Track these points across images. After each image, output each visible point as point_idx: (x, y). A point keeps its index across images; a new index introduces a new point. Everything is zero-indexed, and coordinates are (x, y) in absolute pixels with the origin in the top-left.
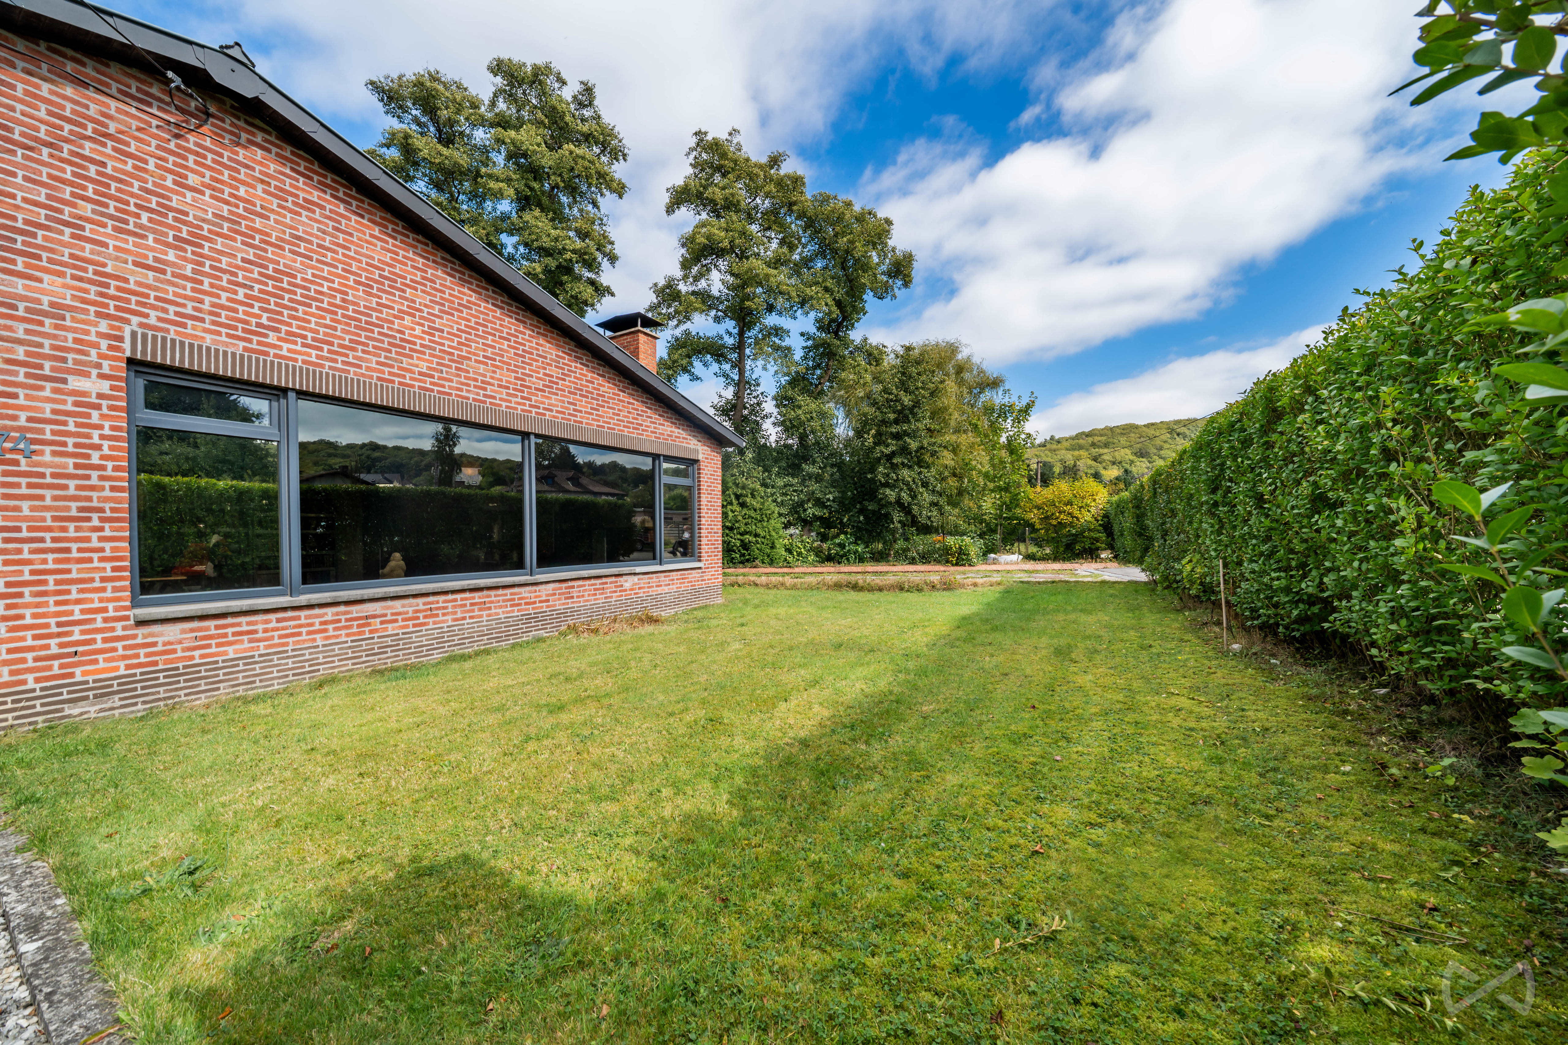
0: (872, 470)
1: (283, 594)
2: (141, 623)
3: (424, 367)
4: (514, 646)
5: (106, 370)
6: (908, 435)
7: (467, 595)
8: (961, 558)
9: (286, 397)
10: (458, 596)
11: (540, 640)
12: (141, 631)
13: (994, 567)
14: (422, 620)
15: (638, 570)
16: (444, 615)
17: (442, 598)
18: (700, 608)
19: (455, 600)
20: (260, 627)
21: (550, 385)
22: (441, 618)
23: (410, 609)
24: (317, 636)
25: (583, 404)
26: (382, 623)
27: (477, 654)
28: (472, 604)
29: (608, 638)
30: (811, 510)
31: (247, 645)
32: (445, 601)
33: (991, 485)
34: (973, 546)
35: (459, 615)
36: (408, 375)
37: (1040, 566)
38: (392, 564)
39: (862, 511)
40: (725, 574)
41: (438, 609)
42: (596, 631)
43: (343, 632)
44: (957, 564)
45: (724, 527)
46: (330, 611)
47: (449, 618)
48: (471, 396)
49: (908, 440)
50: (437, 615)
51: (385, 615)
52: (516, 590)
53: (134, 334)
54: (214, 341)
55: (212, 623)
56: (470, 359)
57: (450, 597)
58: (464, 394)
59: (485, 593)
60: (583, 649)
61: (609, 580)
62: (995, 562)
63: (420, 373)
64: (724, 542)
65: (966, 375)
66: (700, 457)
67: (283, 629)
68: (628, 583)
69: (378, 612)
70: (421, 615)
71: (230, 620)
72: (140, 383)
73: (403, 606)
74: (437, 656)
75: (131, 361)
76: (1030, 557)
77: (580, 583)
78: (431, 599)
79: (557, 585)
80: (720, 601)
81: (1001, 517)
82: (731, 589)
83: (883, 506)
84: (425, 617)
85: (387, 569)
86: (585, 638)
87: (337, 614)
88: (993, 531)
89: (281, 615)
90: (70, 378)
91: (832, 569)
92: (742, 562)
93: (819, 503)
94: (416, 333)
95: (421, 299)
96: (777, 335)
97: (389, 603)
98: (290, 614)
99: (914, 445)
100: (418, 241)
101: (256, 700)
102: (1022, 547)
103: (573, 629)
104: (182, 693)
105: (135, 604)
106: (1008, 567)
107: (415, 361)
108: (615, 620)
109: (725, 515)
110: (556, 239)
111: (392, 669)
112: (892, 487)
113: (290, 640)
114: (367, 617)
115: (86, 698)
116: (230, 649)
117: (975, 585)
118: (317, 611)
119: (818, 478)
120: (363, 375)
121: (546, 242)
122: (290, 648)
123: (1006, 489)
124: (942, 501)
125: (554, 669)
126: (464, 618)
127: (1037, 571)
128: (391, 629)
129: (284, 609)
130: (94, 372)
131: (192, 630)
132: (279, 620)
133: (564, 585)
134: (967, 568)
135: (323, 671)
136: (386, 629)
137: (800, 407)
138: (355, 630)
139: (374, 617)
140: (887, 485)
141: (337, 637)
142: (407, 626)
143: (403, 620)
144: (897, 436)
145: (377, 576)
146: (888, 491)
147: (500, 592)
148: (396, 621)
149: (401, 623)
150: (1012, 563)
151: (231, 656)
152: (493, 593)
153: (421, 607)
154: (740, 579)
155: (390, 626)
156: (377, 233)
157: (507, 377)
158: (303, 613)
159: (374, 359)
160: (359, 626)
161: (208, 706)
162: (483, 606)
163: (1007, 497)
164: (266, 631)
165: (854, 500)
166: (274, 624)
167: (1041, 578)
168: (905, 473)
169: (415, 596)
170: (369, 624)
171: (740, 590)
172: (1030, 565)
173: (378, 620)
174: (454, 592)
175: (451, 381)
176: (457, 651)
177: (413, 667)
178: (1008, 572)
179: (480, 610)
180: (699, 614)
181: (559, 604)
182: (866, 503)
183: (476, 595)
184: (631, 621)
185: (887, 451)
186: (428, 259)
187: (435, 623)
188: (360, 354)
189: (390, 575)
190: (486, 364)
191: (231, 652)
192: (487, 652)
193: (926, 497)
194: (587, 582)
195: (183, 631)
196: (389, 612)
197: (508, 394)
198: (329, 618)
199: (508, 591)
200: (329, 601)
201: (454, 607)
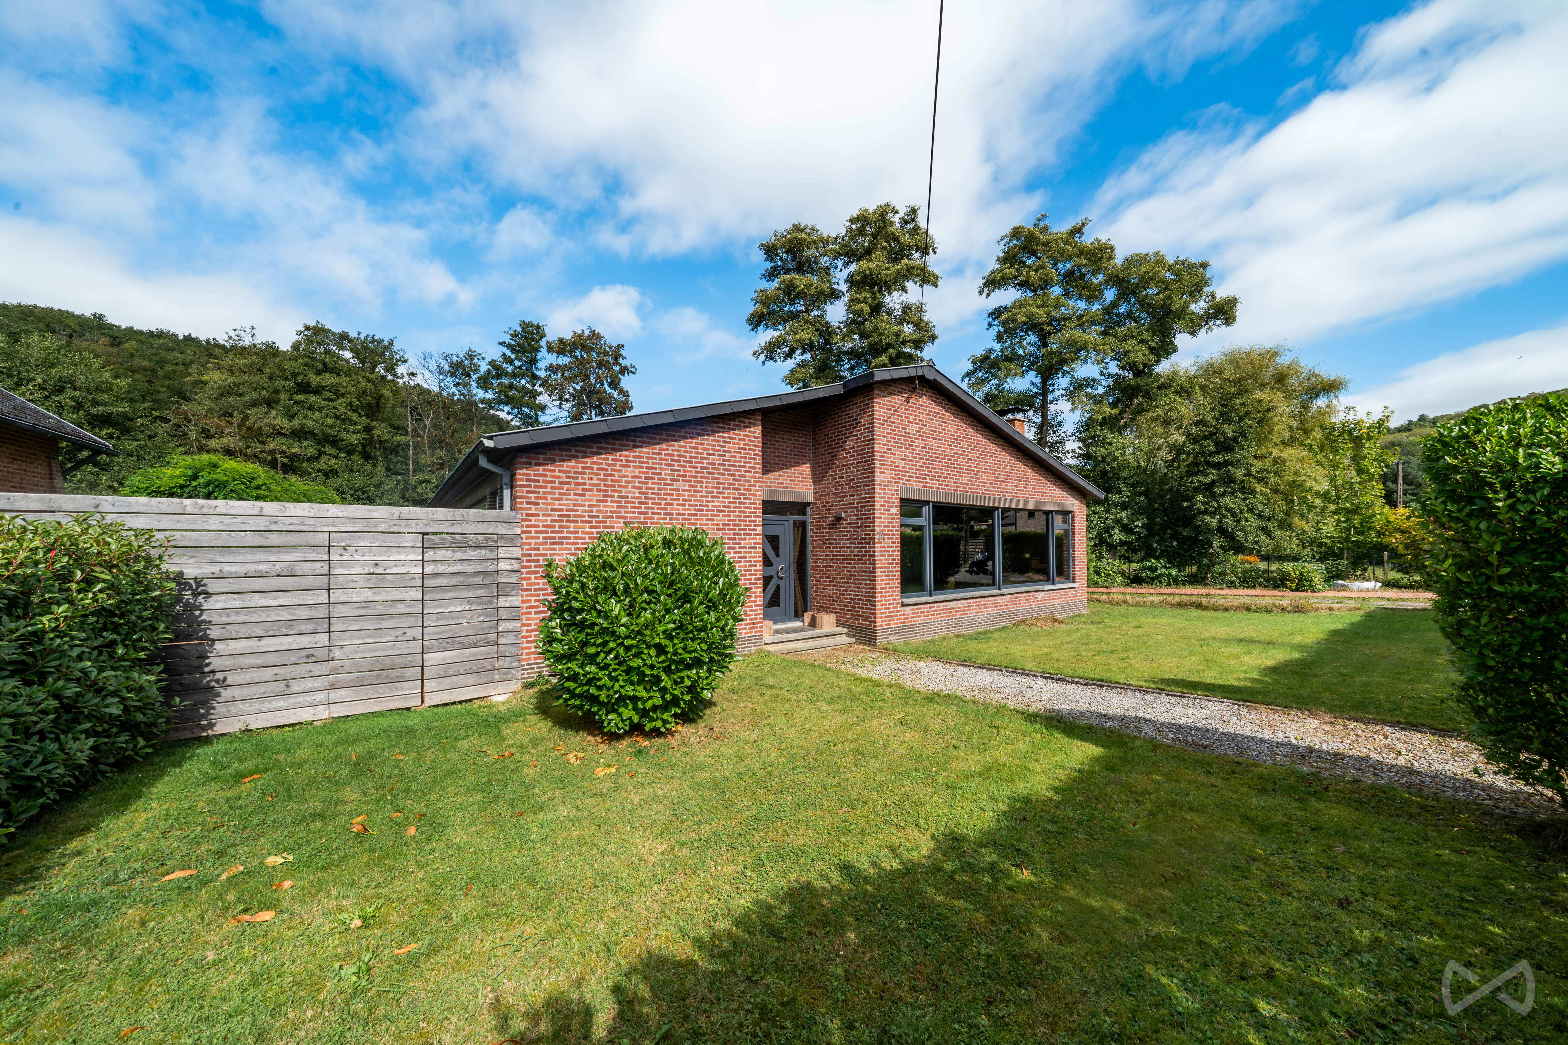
0: (1189, 499)
1: (928, 596)
2: (903, 606)
3: (966, 480)
6: (1232, 464)
7: (980, 600)
8: (1302, 584)
9: (928, 505)
10: (977, 601)
11: (1006, 628)
12: (902, 609)
13: (1344, 594)
15: (1045, 588)
20: (926, 610)
21: (1007, 478)
22: (971, 611)
23: (963, 606)
24: (939, 616)
27: (986, 632)
28: (981, 605)
30: (1118, 536)
31: (923, 618)
32: (973, 603)
33: (1332, 507)
34: (1316, 571)
35: (977, 611)
36: (961, 486)
37: (1407, 594)
39: (1174, 536)
40: (1088, 593)
41: (971, 606)
42: (1035, 625)
43: (945, 615)
44: (1297, 590)
46: (942, 604)
47: (974, 611)
49: (1232, 469)
51: (956, 608)
52: (996, 598)
53: (901, 487)
54: (916, 485)
55: (916, 607)
56: (980, 471)
61: (1032, 594)
62: (1344, 588)
63: (965, 484)
65: (1293, 382)
66: (1073, 510)
67: (931, 611)
68: (1040, 596)
69: (954, 606)
70: (966, 609)
71: (919, 606)
73: (961, 604)
74: (971, 631)
75: (901, 499)
76: (1389, 584)
77: (1020, 595)
78: (969, 601)
79: (1011, 596)
80: (1086, 612)
81: (1347, 539)
83: (1200, 533)
87: (944, 606)
88: (1338, 556)
89: (930, 605)
90: (890, 509)
91: (1152, 591)
93: (1126, 529)
94: (964, 463)
96: (1088, 385)
97: (957, 602)
99: (1239, 473)
102: (1379, 572)
104: (910, 636)
105: (901, 598)
106: (1363, 595)
107: (963, 479)
111: (961, 635)
112: (1212, 514)
113: (932, 617)
114: (951, 609)
116: (919, 619)
117: (1331, 609)
118: (939, 604)
119: (1124, 506)
120: (950, 490)
122: (932, 621)
123: (1355, 511)
124: (1272, 525)
127: (1403, 600)
130: (894, 505)
134: (1310, 594)
135: (940, 633)
137: (1111, 444)
138: (948, 614)
140: (1206, 512)
142: (962, 615)
144: (1217, 466)
146: (1208, 519)
148: (959, 611)
150: (1367, 590)
151: (920, 622)
152: (988, 599)
153: (966, 605)
155: (957, 614)
156: (952, 418)
157: (991, 477)
158: (936, 605)
159: (952, 481)
162: (985, 606)
163: (1356, 520)
165: (1164, 527)
166: (929, 609)
167: (1409, 605)
168: (1228, 500)
169: (964, 599)
170: (951, 612)
172: (1392, 593)
173: (954, 610)
174: (976, 598)
175: (974, 485)
176: (977, 630)
178: (1364, 599)
181: (1011, 608)
182: (1180, 529)
183: (983, 600)
185: (1208, 480)
188: (949, 480)
190: (985, 472)
192: (989, 632)
193: (1253, 523)
194: (1023, 595)
195: (913, 610)
197: (992, 487)
198: (941, 608)
199: (993, 598)
201: (976, 606)
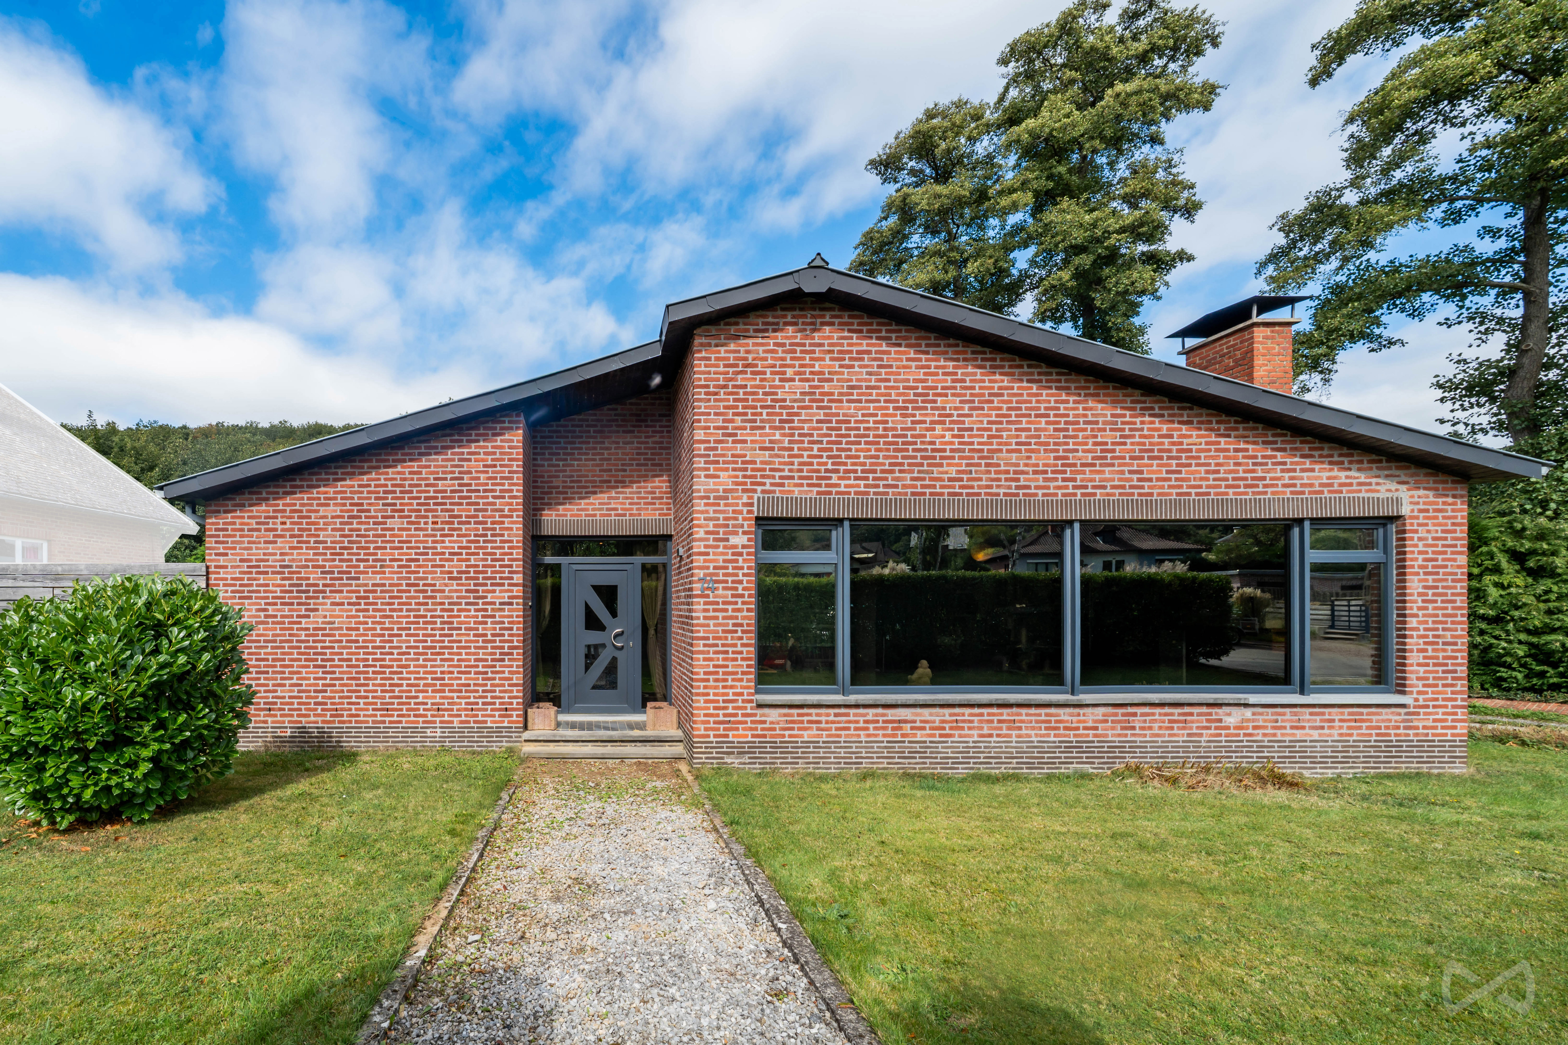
1: (837, 693)
2: (760, 706)
3: (953, 472)
4: (1050, 777)
5: (746, 529)
7: (995, 710)
9: (842, 525)
10: (985, 711)
11: (1084, 776)
12: (759, 712)
14: (947, 731)
15: (1253, 699)
16: (970, 728)
17: (967, 711)
18: (1402, 777)
19: (982, 715)
20: (823, 719)
21: (1104, 455)
22: (966, 732)
23: (937, 719)
24: (862, 733)
25: (1154, 469)
26: (912, 728)
27: (1006, 778)
28: (999, 721)
29: (1197, 796)
31: (815, 732)
32: (971, 715)
35: (985, 732)
36: (938, 484)
38: (920, 671)
40: (1473, 710)
41: (964, 721)
42: (1174, 781)
43: (881, 732)
45: (1473, 616)
46: (871, 711)
47: (975, 732)
48: (1002, 491)
50: (962, 728)
51: (915, 722)
52: (1053, 710)
53: (759, 498)
54: (800, 492)
55: (795, 711)
56: (1001, 451)
57: (976, 710)
58: (994, 490)
59: (1015, 710)
60: (1156, 805)
61: (1196, 710)
63: (950, 480)
64: (1473, 646)
66: (1405, 510)
67: (839, 722)
68: (1232, 718)
69: (909, 718)
70: (947, 726)
71: (805, 711)
72: (760, 531)
73: (931, 715)
74: (961, 771)
75: (758, 519)
77: (1147, 710)
78: (957, 710)
79: (1110, 710)
80: (1459, 769)
82: (1496, 749)
84: (951, 728)
85: (915, 676)
86: (1155, 789)
87: (876, 715)
89: (837, 711)
90: (730, 537)
92: (1532, 689)
94: (947, 439)
95: (950, 403)
97: (919, 710)
98: (843, 710)
100: (950, 346)
101: (822, 779)
103: (1137, 771)
104: (778, 761)
105: (758, 692)
107: (945, 468)
108: (1207, 770)
109: (1476, 595)
110: (1094, 225)
111: (921, 776)
113: (843, 733)
114: (900, 721)
115: (733, 753)
116: (805, 733)
118: (861, 711)
120: (899, 494)
121: (1078, 236)
122: (842, 739)
125: (1116, 825)
126: (991, 736)
128: (920, 736)
129: (839, 706)
130: (740, 530)
131: (785, 715)
132: (836, 715)
133: (1121, 711)
135: (865, 764)
136: (915, 735)
138: (890, 732)
139: (906, 722)
141: (876, 735)
142: (934, 735)
143: (931, 729)
145: (906, 682)
147: (1033, 711)
148: (924, 728)
149: (928, 732)
151: (806, 739)
152: (1024, 711)
153: (947, 718)
154: (1527, 730)
155: (919, 732)
156: (912, 355)
157: (1042, 459)
158: (852, 711)
159: (909, 476)
160: (893, 729)
161: (793, 775)
162: (1012, 724)
164: (827, 722)
166: (832, 718)
169: (942, 706)
170: (900, 728)
171: (1529, 754)
173: (909, 725)
174: (980, 706)
175: (980, 479)
176: (983, 770)
177: (940, 778)
179: (1009, 729)
180: (1402, 789)
181: (1113, 735)
183: (1005, 711)
184: (1237, 775)
186: (957, 360)
187: (960, 736)
188: (897, 475)
189: (917, 682)
190: (1019, 451)
191: (806, 735)
192: (1016, 778)
194: (1158, 710)
195: (780, 715)
196: (918, 718)
197: (1045, 480)
198: (870, 718)
199: (1043, 711)
200: (871, 702)
201: (981, 721)
